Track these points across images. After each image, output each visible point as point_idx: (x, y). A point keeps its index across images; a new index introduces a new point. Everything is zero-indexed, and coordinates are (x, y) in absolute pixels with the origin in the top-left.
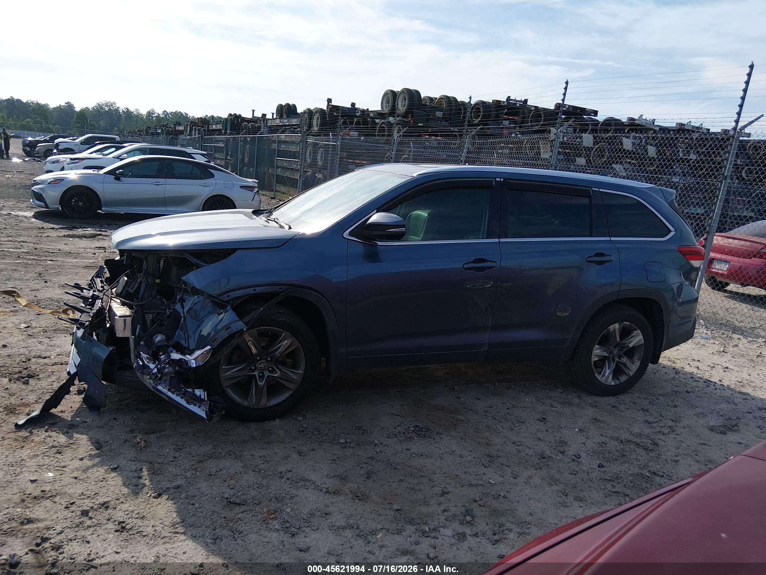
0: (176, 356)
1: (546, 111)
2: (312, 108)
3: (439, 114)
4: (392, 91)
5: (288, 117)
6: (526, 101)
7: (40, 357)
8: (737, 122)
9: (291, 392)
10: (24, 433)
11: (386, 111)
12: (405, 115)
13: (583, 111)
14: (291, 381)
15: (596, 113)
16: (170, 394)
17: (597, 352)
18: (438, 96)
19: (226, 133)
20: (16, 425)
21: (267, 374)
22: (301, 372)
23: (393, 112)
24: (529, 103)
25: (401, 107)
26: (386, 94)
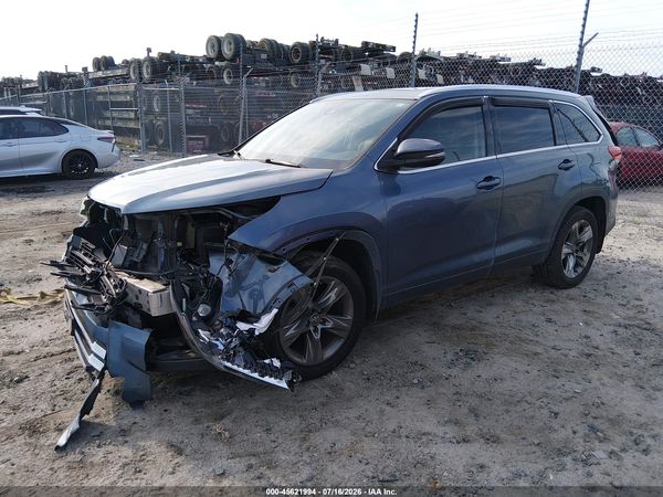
0: (242, 326)
1: (354, 49)
2: (129, 59)
3: (264, 56)
4: (216, 37)
5: (107, 69)
6: (337, 41)
7: (11, 353)
8: (581, 40)
9: (343, 340)
10: (73, 457)
11: (212, 55)
12: (233, 59)
13: (384, 47)
14: (343, 329)
15: (394, 48)
16: (247, 372)
17: (565, 250)
18: (259, 40)
19: (44, 91)
20: (58, 448)
21: (320, 327)
22: (350, 318)
23: (220, 57)
24: (340, 43)
25: (227, 51)
26: (209, 40)
